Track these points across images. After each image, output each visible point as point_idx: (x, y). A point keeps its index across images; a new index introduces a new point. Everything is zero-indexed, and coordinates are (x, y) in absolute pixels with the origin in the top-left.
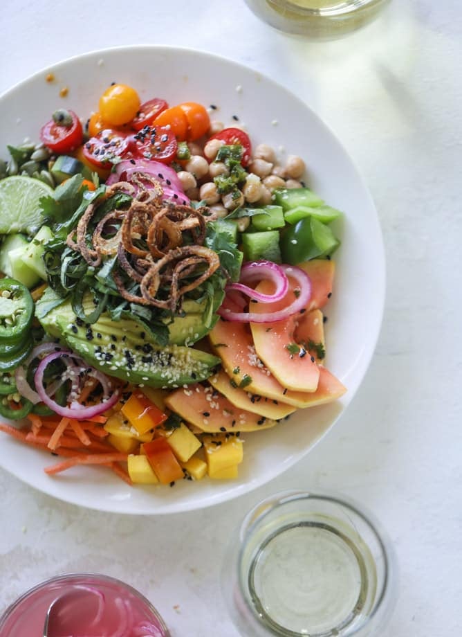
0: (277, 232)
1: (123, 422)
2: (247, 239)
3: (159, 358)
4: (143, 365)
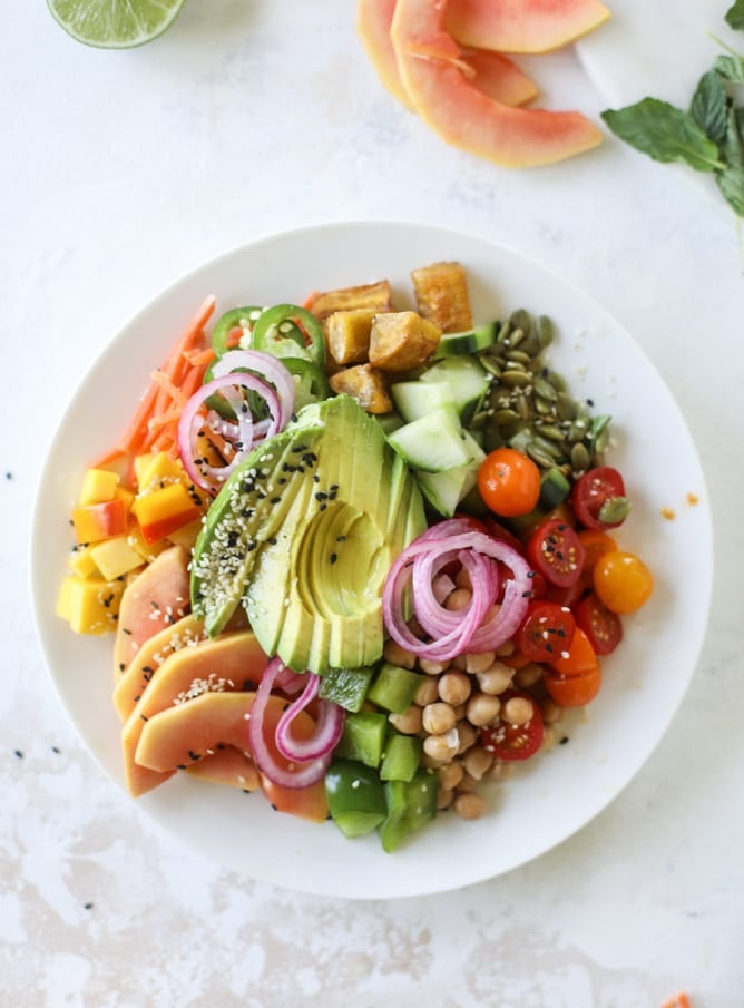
0: (376, 765)
1: (164, 479)
2: (375, 722)
3: (232, 555)
4: (226, 531)
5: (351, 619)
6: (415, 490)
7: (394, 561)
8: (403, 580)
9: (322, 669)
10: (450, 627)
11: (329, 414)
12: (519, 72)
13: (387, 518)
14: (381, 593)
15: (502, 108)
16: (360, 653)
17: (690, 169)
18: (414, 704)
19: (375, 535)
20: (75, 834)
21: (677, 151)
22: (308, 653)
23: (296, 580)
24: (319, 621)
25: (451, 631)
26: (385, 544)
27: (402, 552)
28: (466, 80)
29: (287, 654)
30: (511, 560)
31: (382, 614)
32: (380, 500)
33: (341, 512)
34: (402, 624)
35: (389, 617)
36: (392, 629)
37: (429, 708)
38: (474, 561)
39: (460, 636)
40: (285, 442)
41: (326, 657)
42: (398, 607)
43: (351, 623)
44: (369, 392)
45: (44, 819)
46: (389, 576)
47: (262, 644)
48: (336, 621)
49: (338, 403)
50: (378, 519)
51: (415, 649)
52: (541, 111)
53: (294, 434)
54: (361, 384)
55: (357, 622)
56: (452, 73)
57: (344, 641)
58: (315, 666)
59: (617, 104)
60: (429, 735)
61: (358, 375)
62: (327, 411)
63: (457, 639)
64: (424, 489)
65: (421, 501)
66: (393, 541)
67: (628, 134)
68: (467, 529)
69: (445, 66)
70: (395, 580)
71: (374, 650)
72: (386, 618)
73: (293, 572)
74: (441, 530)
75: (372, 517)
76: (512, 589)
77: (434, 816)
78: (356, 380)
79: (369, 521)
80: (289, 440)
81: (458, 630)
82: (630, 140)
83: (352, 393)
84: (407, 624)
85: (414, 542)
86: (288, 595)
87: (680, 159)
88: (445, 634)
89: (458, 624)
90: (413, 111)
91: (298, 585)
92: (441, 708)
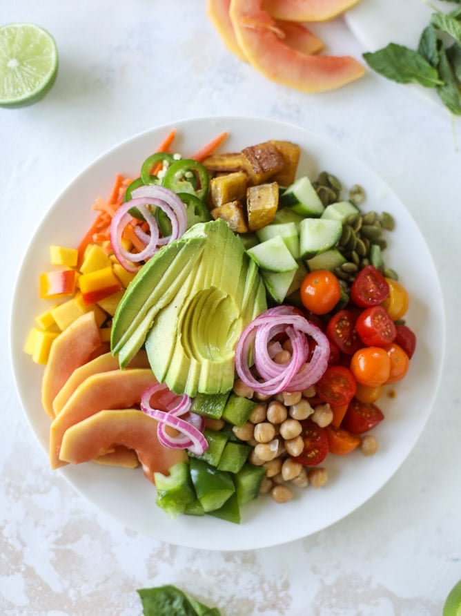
5: (215, 362)
6: (261, 284)
7: (244, 328)
8: (250, 340)
9: (193, 393)
10: (277, 373)
11: (210, 230)
12: (310, 33)
13: (242, 299)
14: (235, 348)
15: (302, 56)
16: (219, 385)
17: (421, 86)
18: (249, 421)
19: (233, 311)
20: (57, 532)
21: (412, 76)
22: (185, 382)
23: (181, 335)
24: (194, 362)
25: (277, 376)
26: (239, 317)
27: (251, 322)
28: (279, 40)
29: (171, 383)
30: (317, 335)
31: (234, 361)
32: (238, 288)
33: (213, 294)
34: (247, 369)
35: (239, 363)
36: (240, 371)
37: (259, 426)
38: (295, 334)
39: (283, 379)
40: (181, 245)
41: (196, 386)
42: (245, 357)
43: (214, 365)
44: (237, 219)
45: (36, 524)
46: (241, 336)
47: (156, 375)
48: (205, 363)
49: (215, 225)
50: (236, 300)
51: (253, 385)
52: (326, 57)
53: (187, 240)
54: (231, 214)
55: (219, 365)
56: (269, 35)
57: (209, 376)
58: (189, 391)
59: (373, 48)
60: (258, 443)
61: (229, 208)
62: (209, 229)
63: (280, 382)
64: (267, 285)
65: (265, 291)
66: (245, 315)
67: (380, 68)
68: (292, 313)
69: (265, 31)
70: (245, 340)
71: (228, 384)
72: (237, 363)
73: (179, 330)
74: (276, 311)
75: (233, 299)
76: (317, 352)
77: (256, 497)
78: (228, 211)
79: (231, 301)
80: (184, 244)
81: (282, 376)
82: (381, 71)
83: (226, 219)
84: (250, 369)
85: (258, 317)
86: (175, 344)
87: (414, 80)
88: (272, 377)
89: (282, 372)
90: (247, 62)
91: (182, 338)
92: (266, 425)
